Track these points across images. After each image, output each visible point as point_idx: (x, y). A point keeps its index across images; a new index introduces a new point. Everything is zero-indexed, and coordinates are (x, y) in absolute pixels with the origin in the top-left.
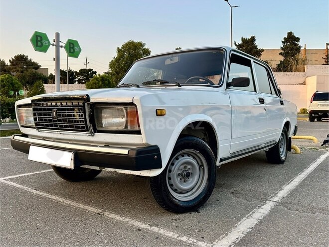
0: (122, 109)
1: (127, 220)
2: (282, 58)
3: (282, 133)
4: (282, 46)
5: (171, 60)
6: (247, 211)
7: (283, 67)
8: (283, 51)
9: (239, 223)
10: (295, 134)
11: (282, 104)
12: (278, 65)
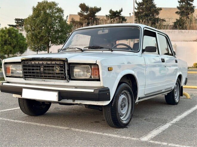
0: (88, 67)
1: (87, 131)
2: (178, 17)
3: (176, 83)
4: (178, 6)
5: (103, 32)
6: (156, 127)
7: (179, 25)
8: (179, 11)
9: (152, 132)
10: (185, 84)
11: (176, 62)
12: (175, 23)
